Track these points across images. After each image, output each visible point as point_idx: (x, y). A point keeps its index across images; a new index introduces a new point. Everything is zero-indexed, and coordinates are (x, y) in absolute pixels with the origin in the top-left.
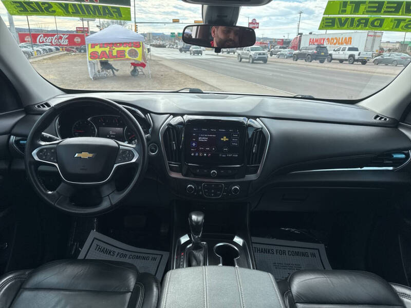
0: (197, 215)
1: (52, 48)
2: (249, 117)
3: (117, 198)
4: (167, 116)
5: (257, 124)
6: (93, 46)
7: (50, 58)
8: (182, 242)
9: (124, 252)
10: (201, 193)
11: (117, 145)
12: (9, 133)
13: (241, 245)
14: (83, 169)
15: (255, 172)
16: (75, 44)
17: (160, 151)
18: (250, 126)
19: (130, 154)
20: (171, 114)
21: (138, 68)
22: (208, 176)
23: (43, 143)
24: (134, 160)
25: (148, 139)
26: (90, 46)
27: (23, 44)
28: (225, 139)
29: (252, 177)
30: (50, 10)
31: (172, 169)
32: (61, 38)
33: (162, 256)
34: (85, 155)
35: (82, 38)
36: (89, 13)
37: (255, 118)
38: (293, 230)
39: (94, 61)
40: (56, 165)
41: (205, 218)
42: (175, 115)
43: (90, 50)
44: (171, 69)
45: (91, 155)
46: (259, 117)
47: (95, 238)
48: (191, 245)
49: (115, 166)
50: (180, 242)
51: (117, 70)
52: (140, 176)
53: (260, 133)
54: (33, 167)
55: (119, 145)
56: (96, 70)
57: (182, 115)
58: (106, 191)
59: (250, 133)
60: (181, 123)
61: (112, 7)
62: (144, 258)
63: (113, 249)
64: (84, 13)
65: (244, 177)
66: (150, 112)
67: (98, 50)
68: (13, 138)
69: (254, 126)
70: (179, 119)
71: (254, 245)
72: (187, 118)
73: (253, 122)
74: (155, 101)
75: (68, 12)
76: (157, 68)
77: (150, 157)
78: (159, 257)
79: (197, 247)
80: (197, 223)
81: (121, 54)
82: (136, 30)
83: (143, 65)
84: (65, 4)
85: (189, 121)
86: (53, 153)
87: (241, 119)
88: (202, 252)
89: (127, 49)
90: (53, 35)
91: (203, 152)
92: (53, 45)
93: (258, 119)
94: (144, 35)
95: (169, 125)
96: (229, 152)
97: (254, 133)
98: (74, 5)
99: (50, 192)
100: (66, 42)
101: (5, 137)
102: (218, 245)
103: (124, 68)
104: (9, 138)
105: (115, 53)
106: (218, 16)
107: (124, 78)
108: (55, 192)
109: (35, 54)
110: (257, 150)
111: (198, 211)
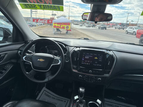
0: (82, 88)
1: (42, 24)
2: (107, 50)
3: (51, 78)
4: (74, 47)
5: (111, 53)
6: (55, 23)
7: (41, 27)
8: (75, 99)
9: (55, 97)
10: (84, 79)
11: (53, 57)
12: (18, 50)
13: (100, 103)
14: (40, 65)
15: (109, 73)
16: (49, 23)
17: (70, 61)
18: (107, 54)
19: (58, 61)
20: (75, 47)
21: (68, 31)
22: (88, 73)
23: (27, 54)
24: (59, 64)
25: (65, 56)
26: (54, 23)
27: (34, 22)
28: (96, 58)
29: (107, 75)
30: (35, 7)
31: (74, 68)
32: (45, 21)
33: (68, 101)
34: (42, 60)
35: (52, 21)
36: (49, 8)
37: (110, 50)
38: (123, 98)
39: (55, 28)
40: (31, 63)
41: (85, 90)
42: (77, 47)
43: (54, 25)
44: (79, 32)
45: (43, 60)
46: (111, 50)
47: (44, 90)
48: (78, 101)
49: (52, 65)
50: (74, 98)
51: (62, 32)
52: (60, 70)
53: (112, 57)
54: (23, 63)
55: (54, 57)
56: (55, 31)
57: (79, 47)
58: (48, 74)
59: (107, 56)
60: (79, 51)
61: (57, 6)
62: (61, 100)
63: (50, 95)
64: (47, 8)
65: (103, 75)
66: (68, 46)
67: (56, 25)
68: (19, 52)
69: (109, 53)
70: (78, 49)
71: (106, 102)
72: (81, 48)
73: (109, 52)
74: (70, 42)
75: (41, 8)
76: (74, 31)
77: (65, 63)
78: (67, 101)
79: (81, 102)
80: (82, 92)
81: (63, 28)
82: (69, 19)
83: (70, 30)
84: (40, 5)
85: (82, 50)
86: (30, 58)
87: (104, 51)
88: (83, 105)
89: (66, 26)
90: (43, 20)
91: (87, 62)
92: (42, 23)
93: (111, 51)
94: (72, 21)
95: (74, 51)
96: (98, 64)
97: (109, 57)
98: (43, 5)
99: (27, 73)
100: (47, 22)
101: (17, 51)
102: (90, 102)
103: (64, 31)
104: (18, 51)
105: (61, 27)
106: (97, 9)
107: (63, 34)
108: (29, 73)
109: (37, 25)
110: (110, 64)
111: (83, 87)
